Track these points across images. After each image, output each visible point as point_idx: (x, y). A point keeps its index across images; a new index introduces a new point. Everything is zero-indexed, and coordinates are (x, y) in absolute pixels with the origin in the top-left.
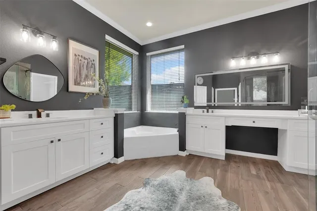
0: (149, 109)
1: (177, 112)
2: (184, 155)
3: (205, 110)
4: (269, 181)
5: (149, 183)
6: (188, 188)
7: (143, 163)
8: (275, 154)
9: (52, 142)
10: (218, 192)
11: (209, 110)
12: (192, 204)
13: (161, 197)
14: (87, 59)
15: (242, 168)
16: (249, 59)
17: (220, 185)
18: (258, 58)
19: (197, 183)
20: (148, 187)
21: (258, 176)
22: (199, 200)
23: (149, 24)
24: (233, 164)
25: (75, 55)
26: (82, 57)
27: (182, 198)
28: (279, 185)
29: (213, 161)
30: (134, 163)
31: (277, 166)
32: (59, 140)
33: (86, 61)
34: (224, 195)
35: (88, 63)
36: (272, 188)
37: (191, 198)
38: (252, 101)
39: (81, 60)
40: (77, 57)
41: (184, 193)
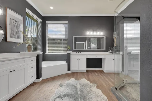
0: (47, 52)
1: (67, 53)
2: (70, 73)
3: (77, 52)
4: (101, 76)
5: (62, 85)
6: (78, 83)
7: (53, 79)
8: (101, 68)
9: (11, 72)
10: (89, 82)
11: (79, 52)
12: (83, 87)
13: (70, 88)
14: (17, 21)
15: (93, 74)
16: (93, 32)
17: (89, 80)
18: (96, 32)
19: (80, 81)
20: (63, 87)
21: (98, 75)
22: (85, 85)
23: (52, 8)
24: (90, 73)
25: (10, 19)
26: (14, 20)
27: (79, 86)
28: (104, 77)
29: (82, 73)
30: (48, 80)
31: (102, 71)
32: (14, 70)
33: (16, 23)
34: (91, 82)
35: (17, 24)
36: (103, 78)
37: (81, 86)
38: (90, 48)
39: (13, 22)
40: (11, 20)
41: (78, 85)
